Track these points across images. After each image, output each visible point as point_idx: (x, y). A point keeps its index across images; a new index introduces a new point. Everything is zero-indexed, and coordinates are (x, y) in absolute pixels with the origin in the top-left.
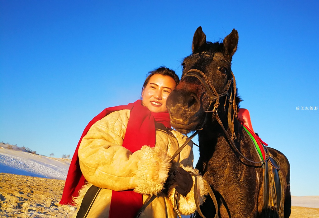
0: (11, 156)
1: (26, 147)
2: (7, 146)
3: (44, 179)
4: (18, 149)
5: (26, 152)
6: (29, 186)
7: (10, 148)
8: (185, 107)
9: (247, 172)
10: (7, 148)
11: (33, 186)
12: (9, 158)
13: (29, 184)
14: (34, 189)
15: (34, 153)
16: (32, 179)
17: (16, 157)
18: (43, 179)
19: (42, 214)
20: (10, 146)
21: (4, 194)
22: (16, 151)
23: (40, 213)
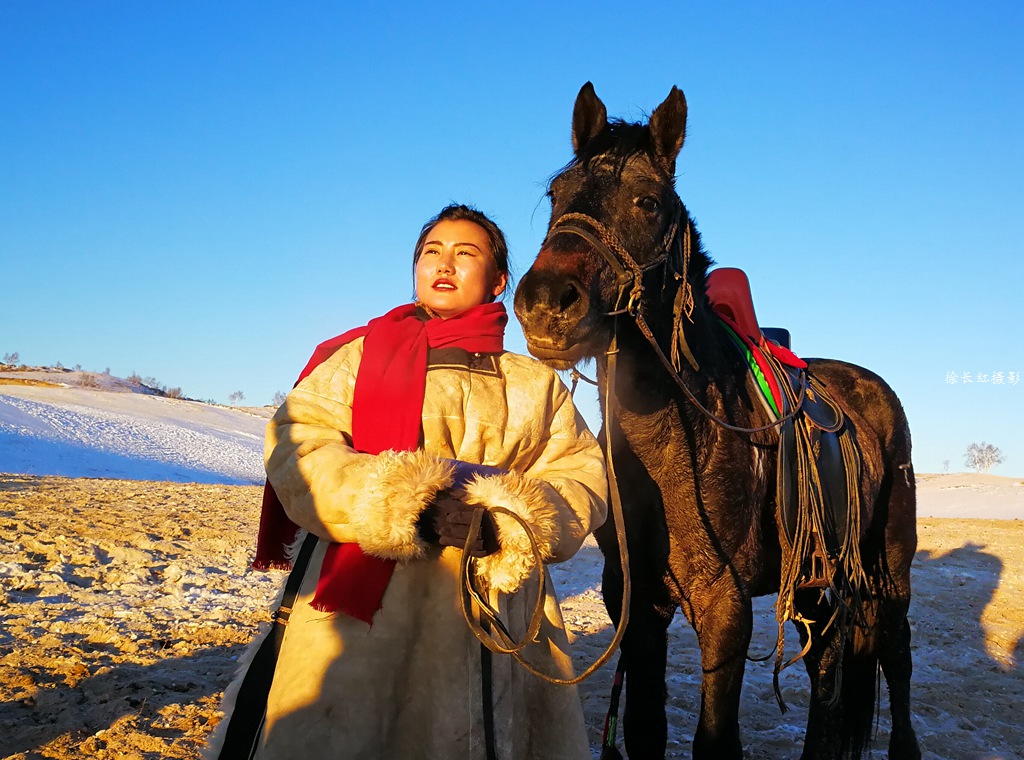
0: (96, 413)
1: (143, 377)
2: (75, 376)
3: (218, 490)
4: (118, 385)
5: (145, 393)
6: (174, 516)
7: (88, 382)
8: (554, 310)
9: (724, 449)
10: (79, 384)
11: (187, 515)
12: (91, 418)
13: (174, 510)
14: (190, 523)
15: (175, 395)
16: (180, 489)
17: (113, 417)
18: (216, 490)
19: (225, 596)
20: (86, 377)
21: (105, 545)
22: (113, 394)
23: (219, 592)
